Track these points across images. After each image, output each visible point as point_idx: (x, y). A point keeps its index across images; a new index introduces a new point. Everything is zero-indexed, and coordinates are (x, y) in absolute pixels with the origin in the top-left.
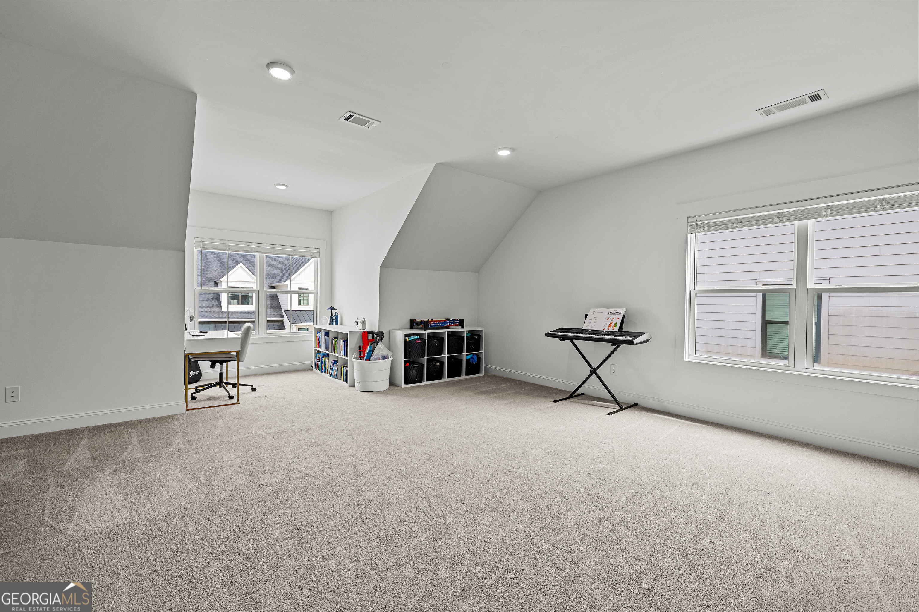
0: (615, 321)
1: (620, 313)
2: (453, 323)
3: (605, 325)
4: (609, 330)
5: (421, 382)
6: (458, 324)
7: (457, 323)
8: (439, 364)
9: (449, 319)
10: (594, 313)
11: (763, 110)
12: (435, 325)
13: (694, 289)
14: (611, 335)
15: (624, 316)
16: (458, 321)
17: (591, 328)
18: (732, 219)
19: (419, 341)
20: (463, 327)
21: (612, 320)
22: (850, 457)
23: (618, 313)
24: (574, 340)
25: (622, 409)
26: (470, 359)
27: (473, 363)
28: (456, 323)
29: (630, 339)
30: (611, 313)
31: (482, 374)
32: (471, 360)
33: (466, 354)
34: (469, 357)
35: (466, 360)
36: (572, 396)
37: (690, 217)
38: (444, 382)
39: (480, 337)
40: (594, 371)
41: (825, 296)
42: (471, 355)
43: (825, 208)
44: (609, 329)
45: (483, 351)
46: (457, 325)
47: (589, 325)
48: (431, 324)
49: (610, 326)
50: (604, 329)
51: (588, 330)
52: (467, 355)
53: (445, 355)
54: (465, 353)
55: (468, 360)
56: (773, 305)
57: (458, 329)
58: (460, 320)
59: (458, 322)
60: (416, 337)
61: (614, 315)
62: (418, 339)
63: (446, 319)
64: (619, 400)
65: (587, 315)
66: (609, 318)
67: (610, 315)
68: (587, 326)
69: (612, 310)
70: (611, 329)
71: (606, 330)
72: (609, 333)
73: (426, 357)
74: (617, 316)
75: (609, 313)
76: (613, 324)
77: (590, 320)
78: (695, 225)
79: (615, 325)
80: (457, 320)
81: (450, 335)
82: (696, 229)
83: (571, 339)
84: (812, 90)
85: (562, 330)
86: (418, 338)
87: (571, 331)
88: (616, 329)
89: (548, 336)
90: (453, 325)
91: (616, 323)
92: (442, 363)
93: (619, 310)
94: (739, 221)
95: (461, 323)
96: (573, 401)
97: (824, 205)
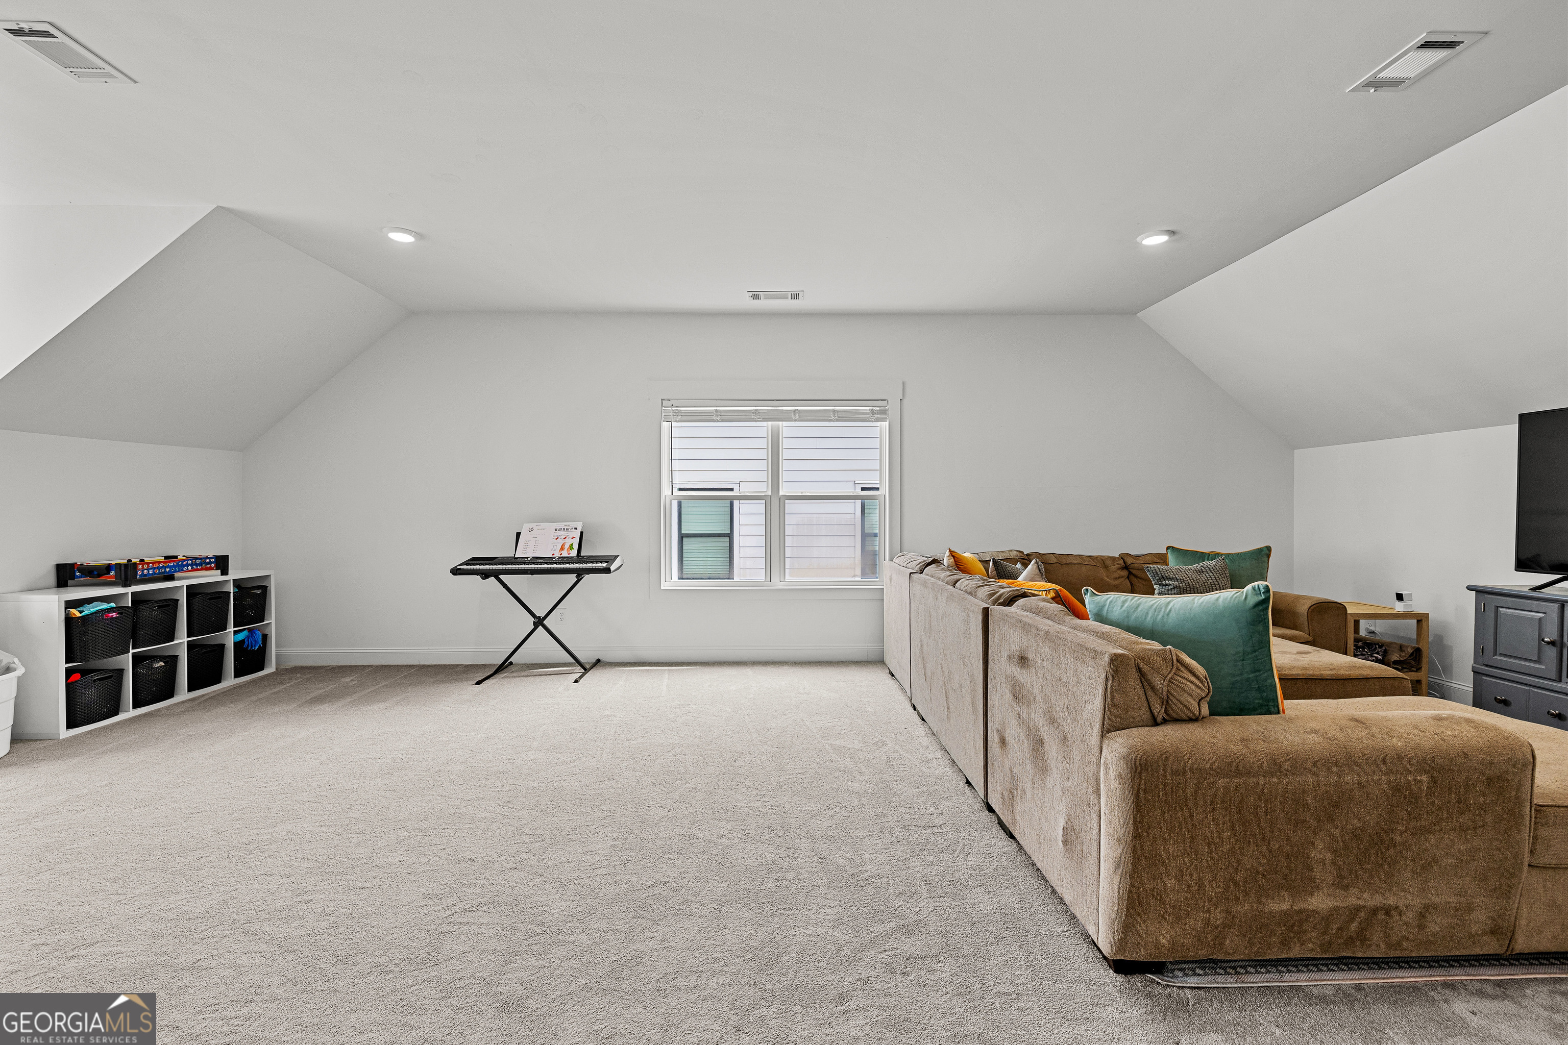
0: (571, 541)
1: (576, 529)
2: (201, 564)
3: (555, 548)
4: (561, 556)
5: (116, 713)
6: (213, 565)
7: (210, 563)
8: (162, 664)
9: (176, 557)
10: (531, 530)
11: (754, 293)
12: (154, 573)
13: (672, 494)
14: (563, 563)
15: (582, 533)
16: (213, 560)
17: (530, 554)
18: (712, 410)
19: (114, 615)
20: (225, 572)
21: (564, 540)
22: (817, 666)
23: (572, 529)
24: (501, 577)
25: (586, 670)
26: (244, 639)
27: (252, 647)
28: (208, 564)
29: (604, 565)
30: (560, 529)
31: (270, 669)
32: (247, 643)
33: (234, 631)
34: (241, 637)
35: (234, 643)
36: (503, 667)
37: (664, 399)
38: (183, 702)
39: (265, 589)
40: (539, 622)
41: (736, 503)
42: (246, 633)
43: (794, 412)
44: (561, 554)
45: (272, 619)
46: (211, 569)
47: (525, 549)
48: (143, 571)
49: (562, 549)
50: (553, 555)
51: (527, 558)
52: (236, 632)
53: (182, 639)
54: (231, 629)
55: (236, 644)
56: (689, 514)
57: (214, 576)
58: (216, 557)
59: (212, 563)
60: (105, 606)
61: (566, 532)
62: (111, 610)
63: (166, 557)
64: (582, 660)
65: (518, 535)
66: (559, 537)
67: (558, 533)
68: (523, 552)
69: (562, 525)
70: (565, 554)
71: (557, 555)
72: (562, 560)
73: (132, 651)
74: (571, 534)
75: (556, 530)
76: (567, 546)
77: (528, 542)
78: (672, 412)
79: (571, 547)
80: (210, 558)
81: (192, 591)
82: (672, 417)
83: (496, 574)
84: (795, 288)
85: (474, 561)
86: (114, 608)
87: (495, 561)
88: (574, 553)
89: (454, 574)
90: (202, 569)
91: (572, 545)
92: (173, 660)
93: (572, 525)
94: (719, 413)
95: (222, 563)
96: (504, 677)
97: (793, 408)
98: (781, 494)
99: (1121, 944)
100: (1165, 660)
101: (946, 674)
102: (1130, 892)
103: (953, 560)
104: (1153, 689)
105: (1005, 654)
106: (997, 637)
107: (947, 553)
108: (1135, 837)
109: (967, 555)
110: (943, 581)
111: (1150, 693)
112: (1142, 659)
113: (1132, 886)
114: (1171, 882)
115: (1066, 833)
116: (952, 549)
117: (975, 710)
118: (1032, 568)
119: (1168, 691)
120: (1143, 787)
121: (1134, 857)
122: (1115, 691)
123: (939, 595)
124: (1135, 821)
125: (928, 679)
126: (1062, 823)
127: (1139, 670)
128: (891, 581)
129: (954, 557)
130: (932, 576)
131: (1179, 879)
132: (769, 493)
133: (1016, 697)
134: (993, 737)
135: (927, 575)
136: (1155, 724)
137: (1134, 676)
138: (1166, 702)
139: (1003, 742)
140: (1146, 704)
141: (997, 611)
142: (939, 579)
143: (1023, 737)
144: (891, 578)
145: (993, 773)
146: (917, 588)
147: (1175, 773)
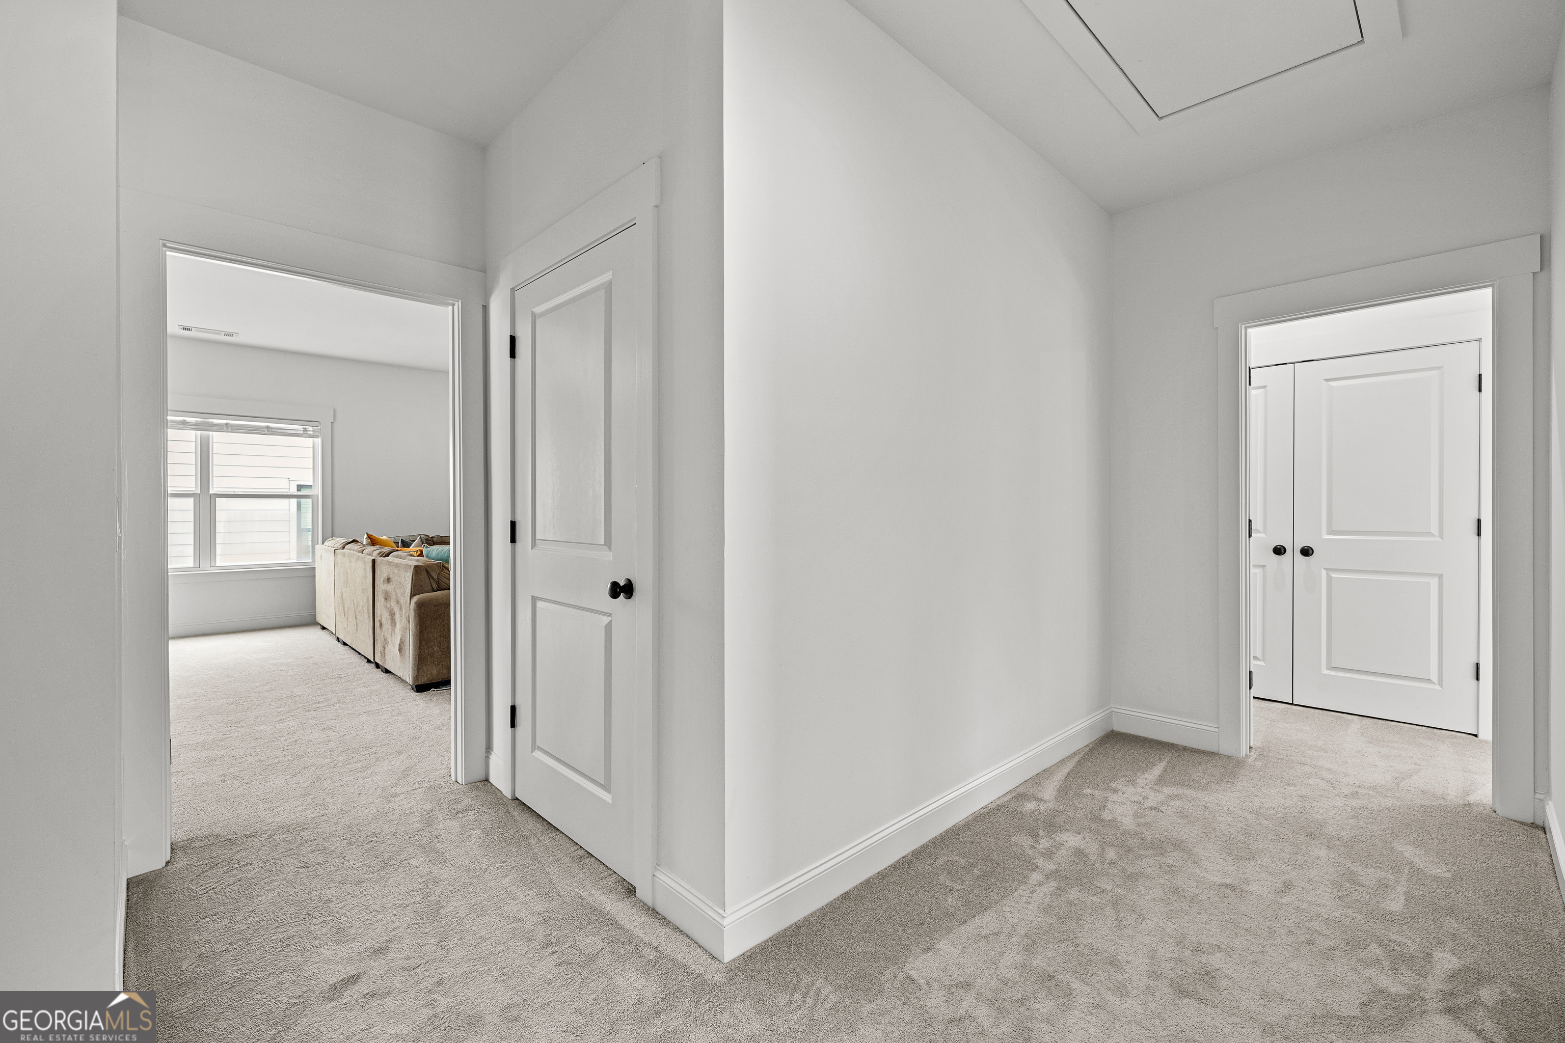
43: (225, 425)
97: (225, 421)
98: (211, 492)
99: (416, 678)
100: (438, 566)
101: (356, 604)
102: (419, 655)
103: (370, 540)
104: (433, 578)
105: (382, 580)
106: (379, 573)
107: (366, 536)
108: (420, 632)
109: (384, 538)
110: (356, 551)
111: (431, 580)
112: (428, 567)
113: (420, 652)
114: (436, 649)
115: (400, 645)
116: (369, 533)
117: (370, 619)
118: (418, 542)
119: (438, 578)
120: (423, 612)
121: (420, 640)
122: (416, 580)
123: (352, 559)
124: (420, 626)
125: (346, 614)
126: (398, 642)
127: (427, 571)
128: (321, 559)
129: (370, 538)
130: (350, 550)
131: (439, 647)
132: (199, 492)
133: (386, 599)
134: (377, 624)
135: (347, 549)
136: (434, 591)
137: (424, 574)
138: (438, 584)
139: (381, 625)
140: (430, 584)
141: (379, 560)
142: (354, 550)
143: (388, 617)
144: (321, 557)
145: (377, 642)
146: (339, 557)
147: (435, 606)
